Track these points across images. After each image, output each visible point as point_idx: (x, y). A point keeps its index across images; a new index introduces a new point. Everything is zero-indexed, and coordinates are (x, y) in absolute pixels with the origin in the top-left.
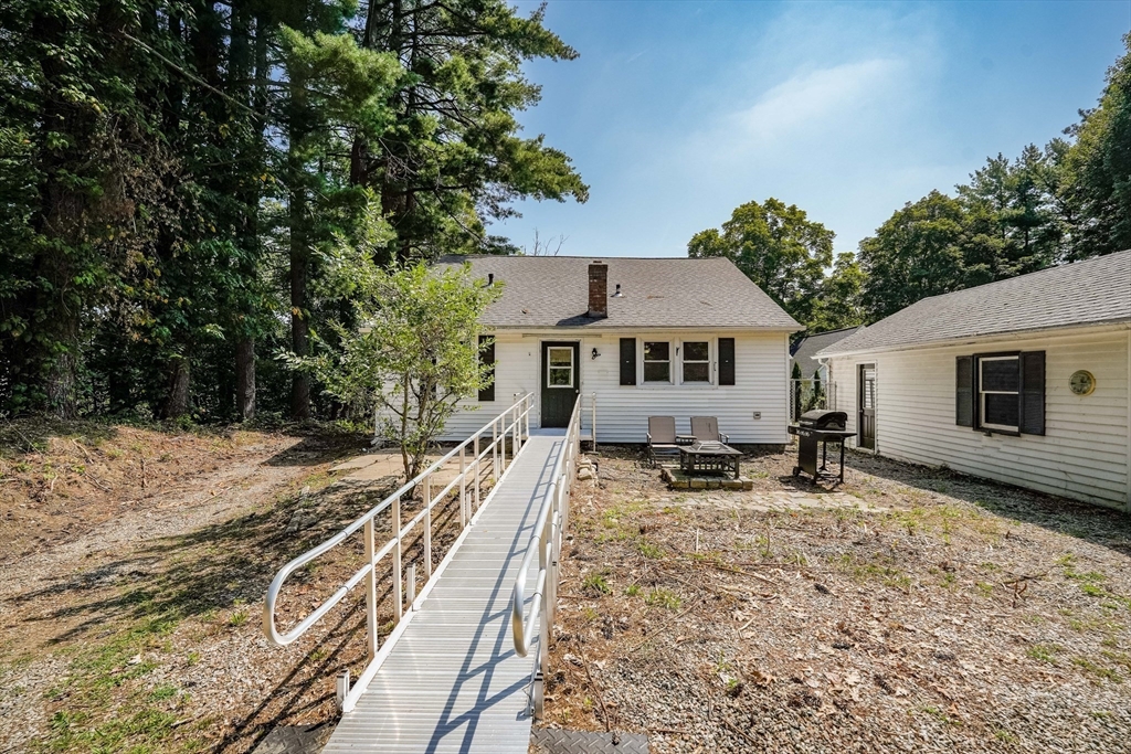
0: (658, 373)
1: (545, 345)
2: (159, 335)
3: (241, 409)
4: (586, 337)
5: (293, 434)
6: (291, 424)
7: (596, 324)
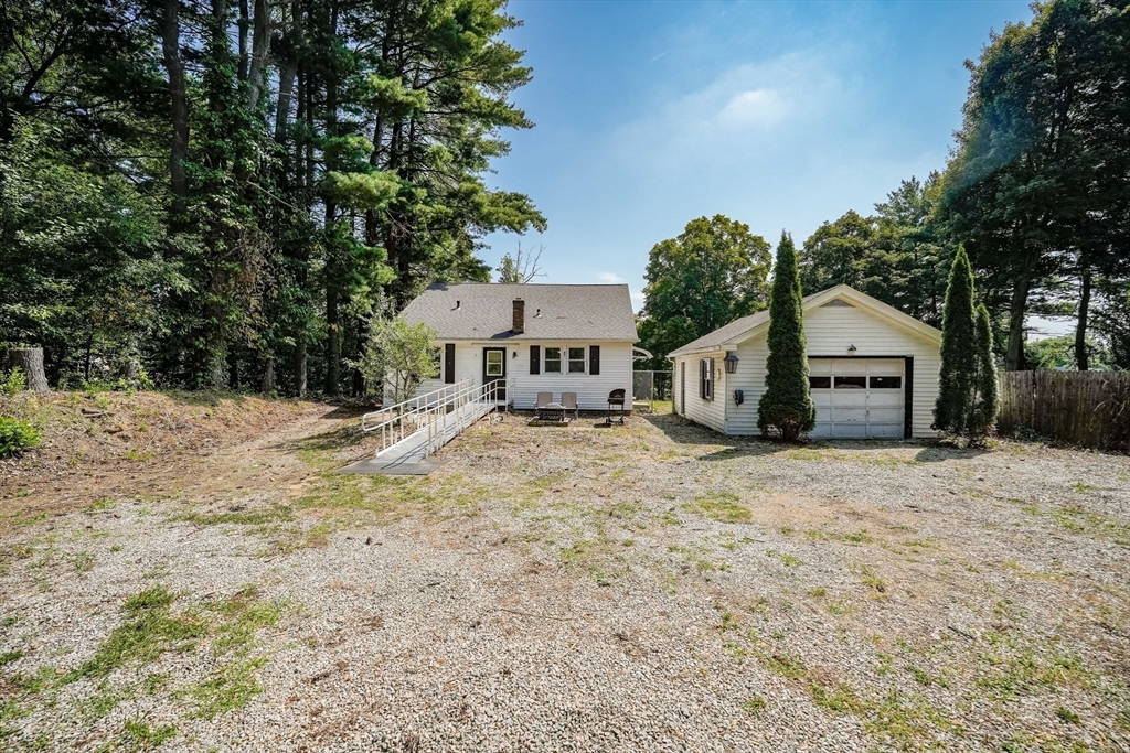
0: (553, 367)
1: (485, 350)
2: (261, 344)
3: (298, 389)
4: (510, 345)
5: (330, 404)
6: (329, 399)
7: (515, 337)
